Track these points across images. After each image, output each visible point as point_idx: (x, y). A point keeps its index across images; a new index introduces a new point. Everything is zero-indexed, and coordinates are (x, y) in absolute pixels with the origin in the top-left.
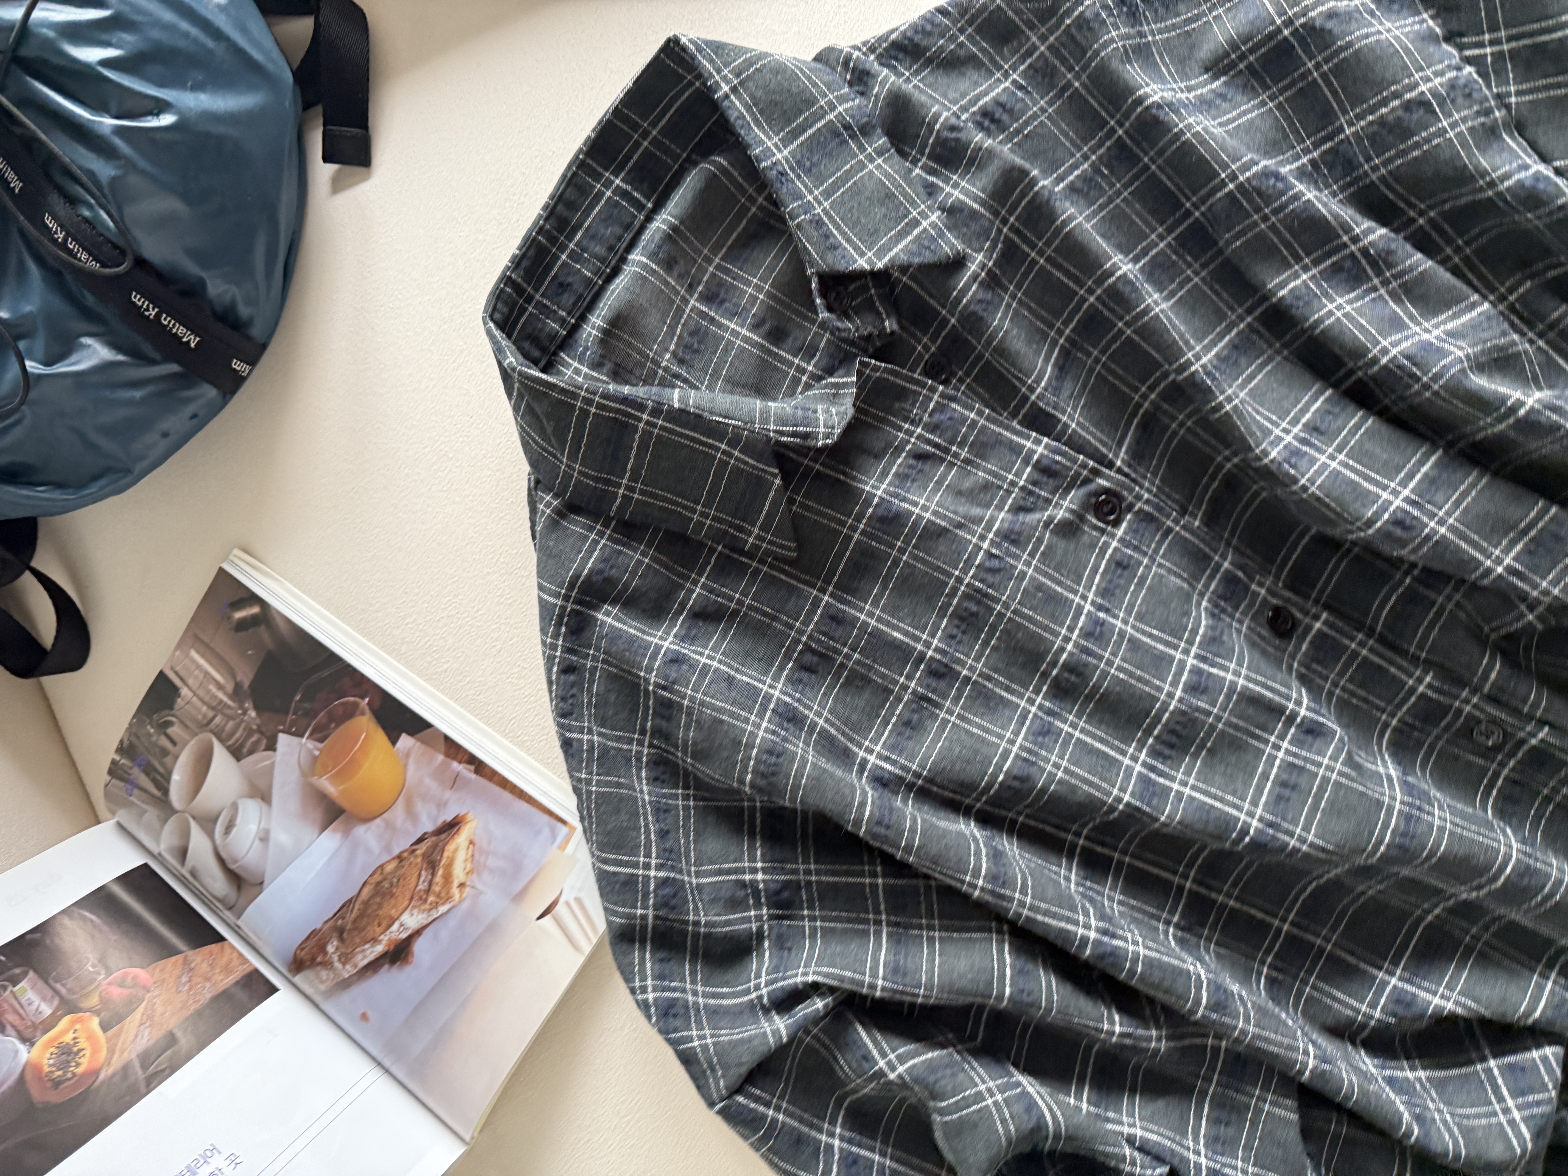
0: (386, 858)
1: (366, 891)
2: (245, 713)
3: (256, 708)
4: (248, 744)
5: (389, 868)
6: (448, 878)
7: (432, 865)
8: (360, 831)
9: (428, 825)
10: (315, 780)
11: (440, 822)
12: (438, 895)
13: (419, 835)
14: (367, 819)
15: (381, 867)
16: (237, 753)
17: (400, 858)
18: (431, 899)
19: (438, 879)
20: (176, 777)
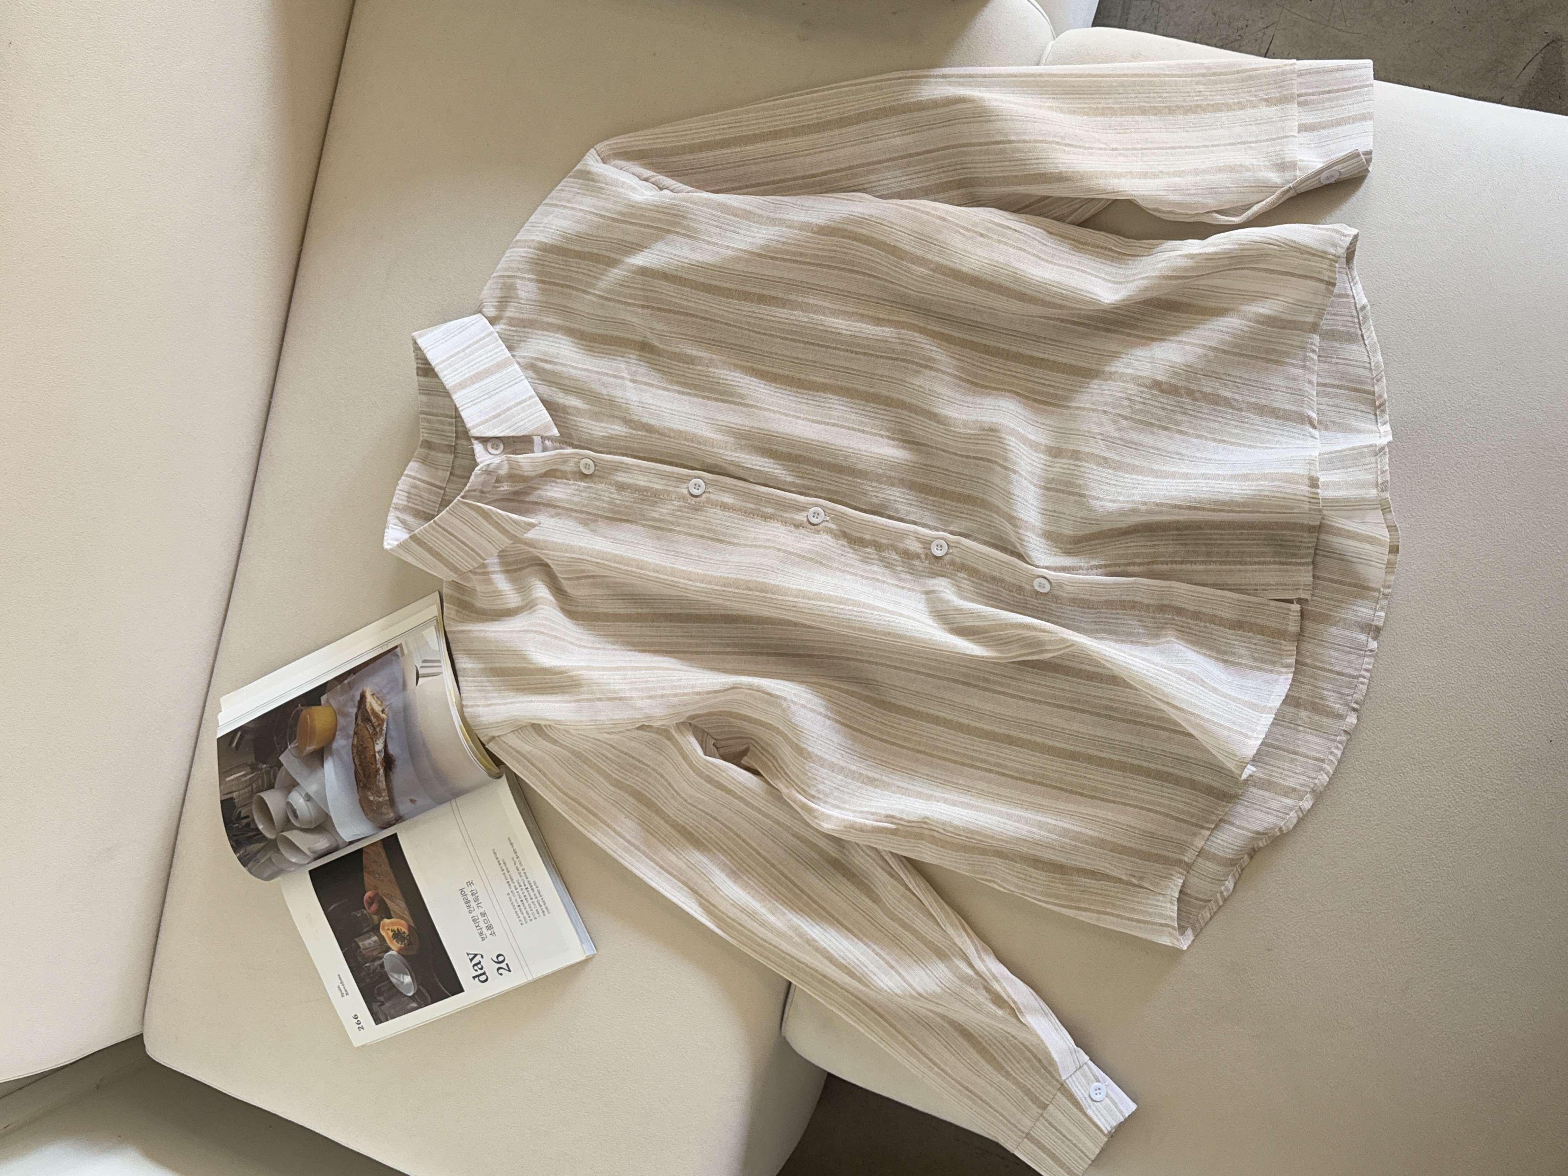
0: (350, 740)
1: (356, 760)
2: (261, 770)
3: (264, 763)
4: (272, 778)
5: (355, 742)
6: (376, 716)
7: (368, 720)
8: (335, 745)
9: (355, 710)
10: (305, 753)
11: (357, 704)
12: (379, 725)
13: (354, 717)
14: (332, 738)
15: (353, 745)
16: (271, 787)
17: (355, 733)
18: (378, 730)
19: (374, 720)
20: (261, 827)
